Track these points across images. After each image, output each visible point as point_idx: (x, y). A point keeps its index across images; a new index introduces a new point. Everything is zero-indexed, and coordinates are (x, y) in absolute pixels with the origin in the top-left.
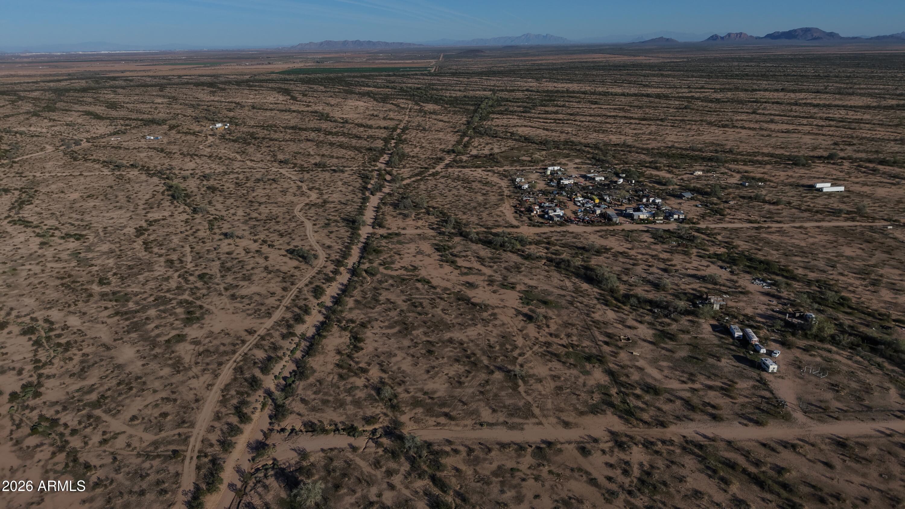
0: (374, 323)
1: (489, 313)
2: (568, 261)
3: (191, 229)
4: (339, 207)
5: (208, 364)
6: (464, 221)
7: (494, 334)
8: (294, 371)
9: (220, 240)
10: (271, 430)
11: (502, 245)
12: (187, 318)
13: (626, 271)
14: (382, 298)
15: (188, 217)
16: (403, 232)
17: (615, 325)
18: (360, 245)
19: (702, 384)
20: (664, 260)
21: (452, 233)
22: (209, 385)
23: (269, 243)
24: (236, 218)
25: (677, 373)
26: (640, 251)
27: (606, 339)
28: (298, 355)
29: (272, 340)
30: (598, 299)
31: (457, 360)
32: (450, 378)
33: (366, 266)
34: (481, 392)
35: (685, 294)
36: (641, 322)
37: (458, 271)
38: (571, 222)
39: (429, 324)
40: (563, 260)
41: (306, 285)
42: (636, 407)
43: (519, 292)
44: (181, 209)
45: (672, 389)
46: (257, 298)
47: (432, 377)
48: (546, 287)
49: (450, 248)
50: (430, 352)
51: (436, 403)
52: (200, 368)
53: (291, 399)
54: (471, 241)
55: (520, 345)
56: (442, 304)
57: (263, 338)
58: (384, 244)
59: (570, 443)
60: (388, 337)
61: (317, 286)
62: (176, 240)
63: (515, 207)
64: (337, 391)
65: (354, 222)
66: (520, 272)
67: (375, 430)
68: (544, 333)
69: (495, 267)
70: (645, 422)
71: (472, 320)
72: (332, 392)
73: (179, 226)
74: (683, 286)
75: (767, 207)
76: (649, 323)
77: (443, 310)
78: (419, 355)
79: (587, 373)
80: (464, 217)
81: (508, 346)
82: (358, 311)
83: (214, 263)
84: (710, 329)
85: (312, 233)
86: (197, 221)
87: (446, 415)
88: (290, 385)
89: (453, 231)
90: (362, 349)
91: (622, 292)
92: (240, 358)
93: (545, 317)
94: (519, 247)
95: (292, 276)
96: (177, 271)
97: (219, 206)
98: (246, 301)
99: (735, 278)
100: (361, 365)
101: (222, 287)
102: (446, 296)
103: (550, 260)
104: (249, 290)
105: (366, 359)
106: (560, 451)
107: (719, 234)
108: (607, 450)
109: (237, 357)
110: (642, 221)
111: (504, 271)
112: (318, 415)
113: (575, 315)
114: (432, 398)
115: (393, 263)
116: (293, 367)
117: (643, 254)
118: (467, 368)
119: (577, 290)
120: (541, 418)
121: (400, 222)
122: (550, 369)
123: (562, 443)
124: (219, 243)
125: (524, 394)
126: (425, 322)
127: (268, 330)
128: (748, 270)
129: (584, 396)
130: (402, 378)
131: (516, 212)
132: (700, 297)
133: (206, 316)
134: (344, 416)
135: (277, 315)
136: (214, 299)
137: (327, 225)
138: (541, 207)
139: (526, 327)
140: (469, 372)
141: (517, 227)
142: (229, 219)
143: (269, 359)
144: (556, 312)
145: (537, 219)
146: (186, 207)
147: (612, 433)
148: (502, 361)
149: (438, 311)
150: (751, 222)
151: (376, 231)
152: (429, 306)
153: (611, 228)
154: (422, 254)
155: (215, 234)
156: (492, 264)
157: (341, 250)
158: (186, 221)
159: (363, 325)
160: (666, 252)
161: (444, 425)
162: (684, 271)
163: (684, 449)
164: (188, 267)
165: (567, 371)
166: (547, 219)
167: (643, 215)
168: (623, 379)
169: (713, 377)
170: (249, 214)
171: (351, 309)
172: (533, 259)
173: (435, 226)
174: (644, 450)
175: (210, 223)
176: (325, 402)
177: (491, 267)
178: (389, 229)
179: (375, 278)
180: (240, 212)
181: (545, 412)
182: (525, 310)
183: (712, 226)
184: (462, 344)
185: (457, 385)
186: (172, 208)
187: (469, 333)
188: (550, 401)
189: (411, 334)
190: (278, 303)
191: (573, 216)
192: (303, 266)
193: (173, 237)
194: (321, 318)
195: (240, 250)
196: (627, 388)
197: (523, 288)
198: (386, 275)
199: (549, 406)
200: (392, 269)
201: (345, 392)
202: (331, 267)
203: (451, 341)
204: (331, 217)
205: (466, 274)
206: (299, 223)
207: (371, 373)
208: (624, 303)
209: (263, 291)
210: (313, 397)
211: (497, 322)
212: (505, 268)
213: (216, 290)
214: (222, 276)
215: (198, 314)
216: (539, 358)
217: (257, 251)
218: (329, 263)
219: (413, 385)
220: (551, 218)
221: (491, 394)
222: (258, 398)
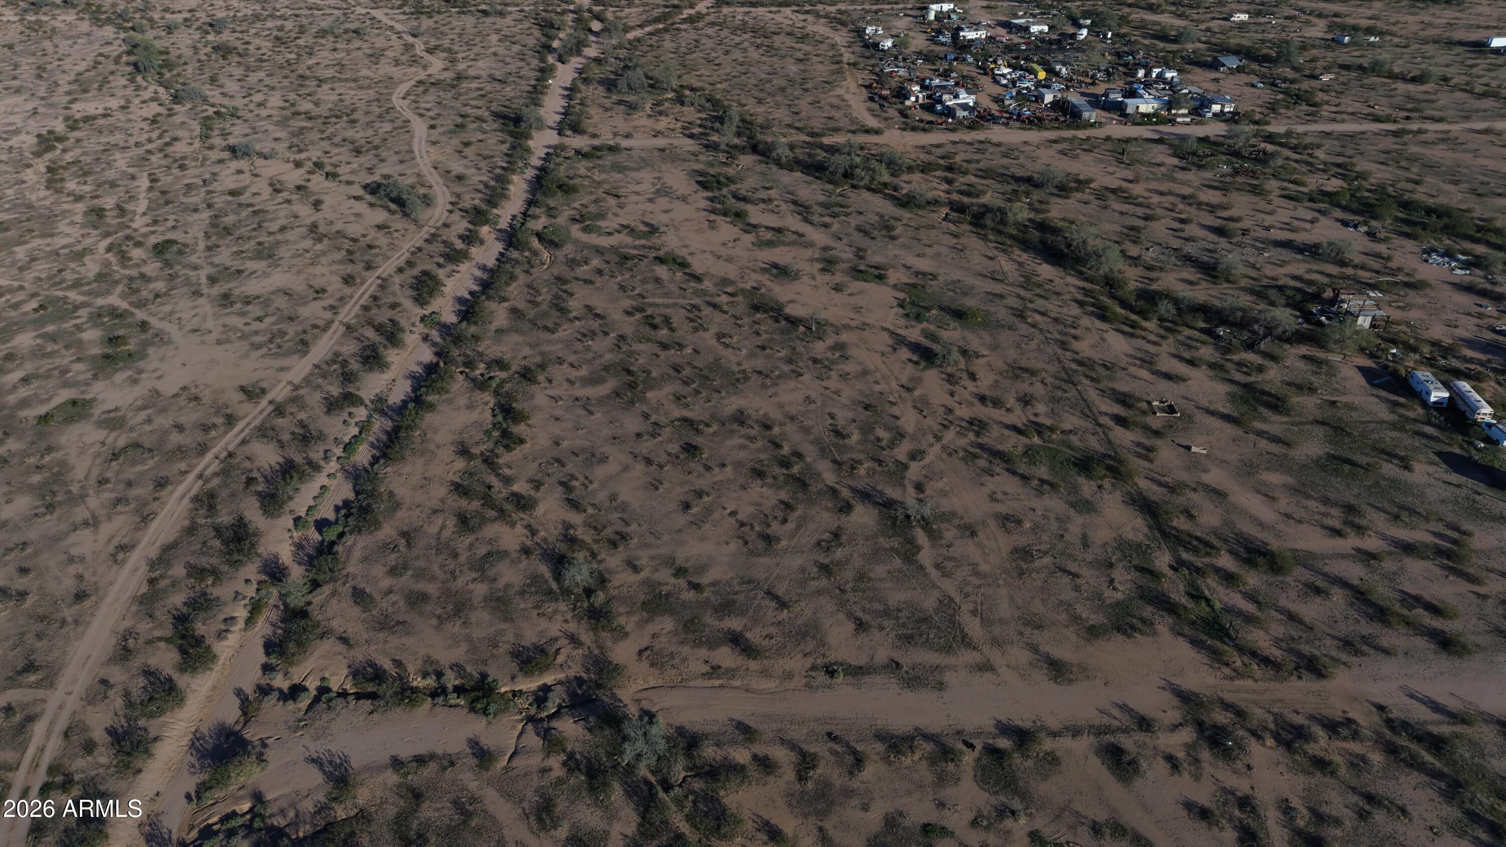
0: (555, 371)
1: (830, 342)
2: (1000, 210)
3: (160, 137)
4: (488, 88)
5: (130, 484)
6: (760, 120)
7: (844, 400)
8: (347, 503)
9: (221, 161)
10: (264, 691)
11: (848, 175)
12: (106, 357)
13: (1133, 233)
14: (574, 305)
15: (162, 110)
16: (625, 143)
17: (1132, 370)
18: (530, 173)
19: (1384, 537)
20: (1212, 208)
21: (735, 147)
22: (122, 548)
23: (328, 168)
24: (264, 113)
25: (1312, 504)
26: (1154, 185)
27: (1119, 410)
28: (363, 455)
29: (302, 416)
30: (1081, 304)
31: (758, 474)
32: (742, 524)
33: (538, 225)
34: (825, 569)
35: (1281, 289)
36: (1191, 363)
37: (749, 238)
38: (994, 119)
39: (687, 372)
40: (987, 209)
41: (400, 270)
42: (1228, 610)
43: (895, 287)
44: (147, 95)
45: (1311, 555)
46: (281, 302)
47: (696, 523)
48: (956, 275)
49: (730, 180)
50: (691, 449)
51: (707, 603)
52: (108, 496)
53: (327, 590)
54: (778, 163)
55: (910, 429)
56: (716, 321)
57: (279, 410)
58: (583, 171)
59: (1076, 732)
60: (588, 407)
61: (425, 273)
62: (121, 161)
63: (868, 87)
64: (451, 564)
65: (517, 120)
66: (893, 238)
67: (546, 689)
68: (966, 394)
69: (836, 227)
70: (1266, 661)
71: (790, 361)
72: (436, 569)
73: (135, 131)
74: (1269, 271)
75: (1401, 87)
76: (1212, 366)
77: (720, 336)
78: (663, 458)
79: (1085, 507)
80: (760, 109)
81: (881, 433)
82: (516, 338)
83: (196, 216)
84: (1360, 380)
85: (424, 146)
86: (178, 119)
87: (736, 640)
88: (333, 544)
89: (736, 141)
90: (522, 441)
91: (1132, 285)
92: (215, 467)
93: (964, 352)
94: (886, 178)
95: (370, 247)
96: (107, 234)
97: (232, 87)
98: (255, 310)
99: (1381, 248)
100: (516, 488)
101: (203, 275)
102: (724, 299)
103: (960, 209)
104: (266, 282)
105: (532, 470)
106: (1052, 760)
107: (1318, 147)
108: (1181, 755)
109: (209, 463)
110: (1146, 119)
111: (857, 237)
112: (395, 641)
113: (1033, 345)
114: (696, 587)
115: (601, 216)
116: (343, 491)
117: (1161, 194)
118: (783, 495)
119: (1028, 281)
120: (986, 649)
121: (620, 122)
122: (993, 498)
123: (1054, 735)
124: (216, 169)
125: (934, 574)
126: (677, 369)
127: (296, 388)
128: (1406, 229)
129: (1090, 577)
130: (619, 527)
131: (871, 99)
132: (1316, 297)
133: (151, 350)
134: (464, 646)
135: (321, 349)
136: (180, 306)
137: (460, 126)
138: (924, 88)
139: (919, 380)
140: (788, 506)
141: (877, 132)
142: (249, 116)
143: (288, 470)
144: (988, 339)
145: (919, 114)
146: (161, 90)
147: (1186, 698)
148: (871, 473)
149: (708, 338)
150: (1377, 119)
151: (567, 141)
152: (687, 326)
153: (1081, 134)
154: (667, 194)
155: (211, 148)
156: (827, 219)
157: (486, 186)
158: (154, 121)
159: (527, 375)
160: (1210, 187)
161: (731, 673)
162: (1262, 234)
163: (1392, 750)
164: (134, 225)
165: (1035, 503)
166: (941, 114)
167: (1146, 105)
168: (1180, 523)
169: (1405, 516)
170: (293, 105)
171: (499, 332)
172: (920, 207)
173: (697, 130)
174: (1279, 754)
175: (207, 124)
176: (416, 600)
177: (826, 226)
178: (595, 136)
179: (560, 254)
180: (275, 101)
181: (997, 630)
182: (914, 334)
183: (1300, 129)
184: (768, 427)
185: (761, 544)
186: (130, 91)
187: (784, 398)
188: (1003, 592)
189: (643, 400)
190: (328, 315)
191: (995, 108)
192: (398, 222)
193: (118, 155)
194: (427, 355)
195: (262, 187)
196: (1195, 551)
197: (903, 277)
198: (586, 246)
199: (1004, 609)
200: (599, 231)
201: (472, 568)
202: (461, 225)
203: (740, 418)
204: (469, 110)
205: (769, 244)
206: (398, 123)
207: (540, 510)
208: (1144, 314)
209: (298, 284)
210: (386, 583)
211: (850, 367)
212: (859, 229)
213: (188, 282)
214: (209, 249)
215: (132, 346)
216: (961, 465)
217: (299, 188)
218: (457, 216)
219: (647, 546)
220: (949, 112)
221: (850, 574)
222: (240, 586)
